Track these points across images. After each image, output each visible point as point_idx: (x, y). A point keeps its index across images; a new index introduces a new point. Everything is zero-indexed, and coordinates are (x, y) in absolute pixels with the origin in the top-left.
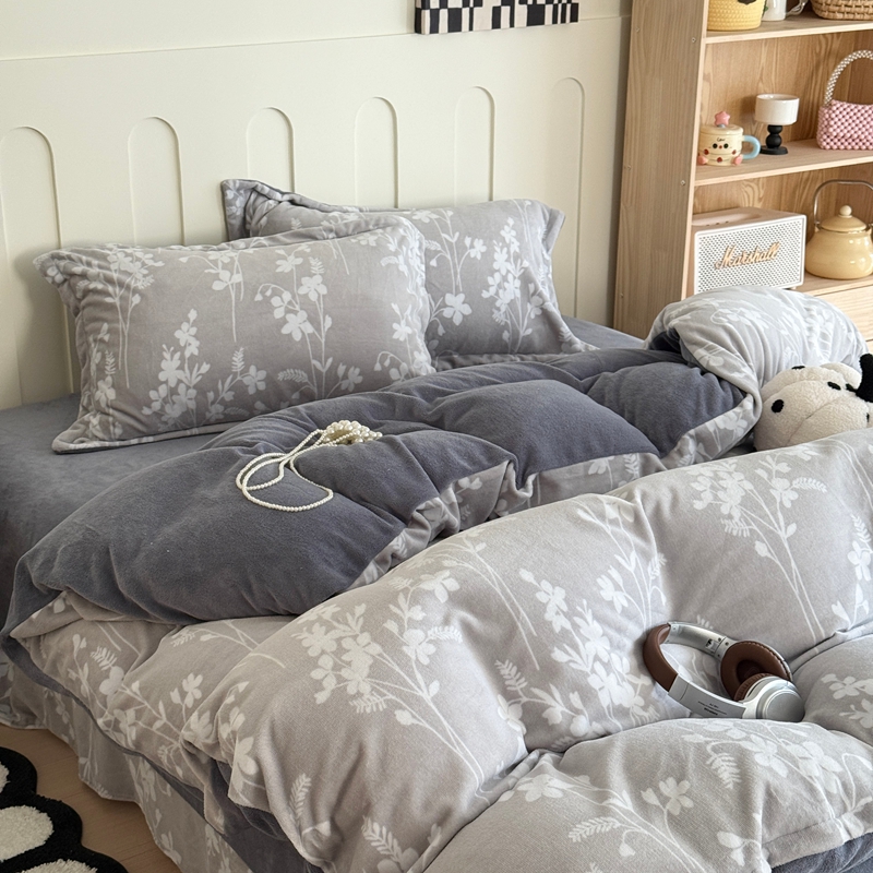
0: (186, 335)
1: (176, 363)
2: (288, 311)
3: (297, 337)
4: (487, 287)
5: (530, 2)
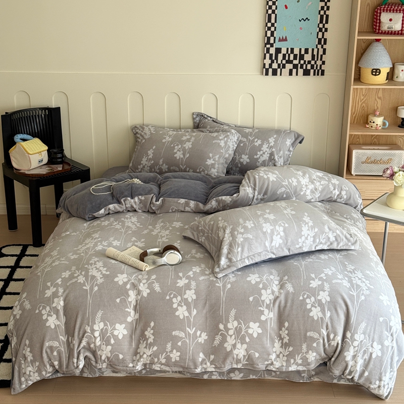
0: (150, 152)
1: (146, 159)
2: (178, 150)
3: (178, 158)
4: (257, 155)
5: (304, 68)
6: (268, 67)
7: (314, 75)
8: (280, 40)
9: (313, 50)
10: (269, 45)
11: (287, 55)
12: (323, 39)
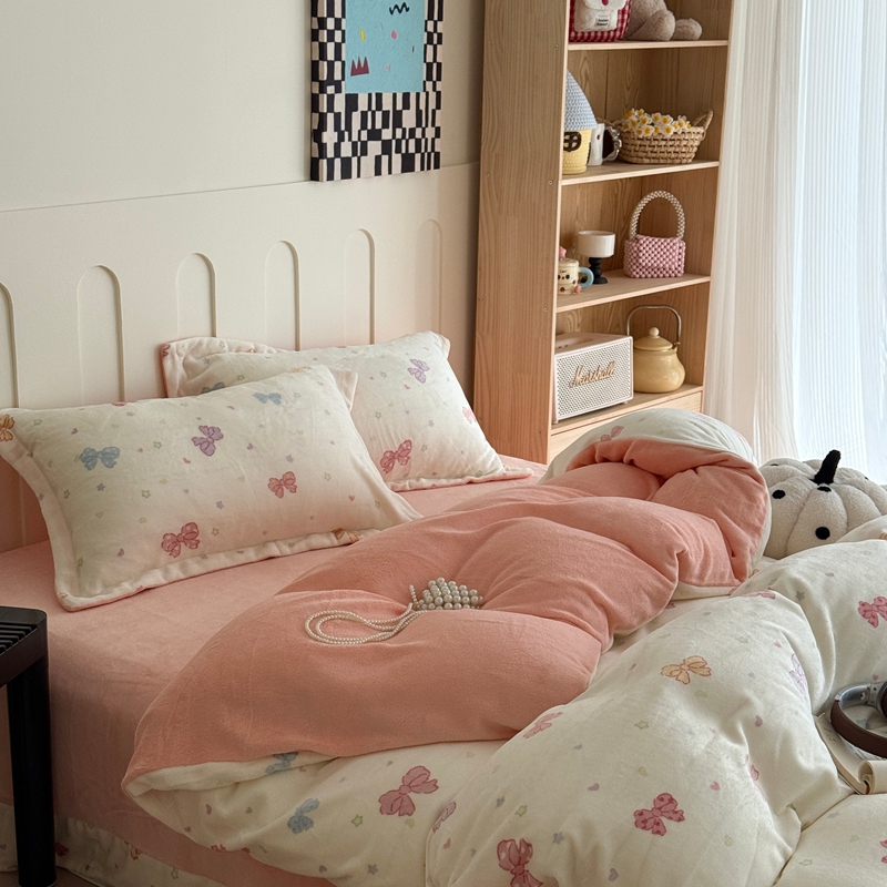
5: (404, 151)
6: (333, 156)
7: (422, 169)
8: (355, 72)
9: (418, 95)
10: (333, 87)
11: (370, 114)
12: (435, 65)
